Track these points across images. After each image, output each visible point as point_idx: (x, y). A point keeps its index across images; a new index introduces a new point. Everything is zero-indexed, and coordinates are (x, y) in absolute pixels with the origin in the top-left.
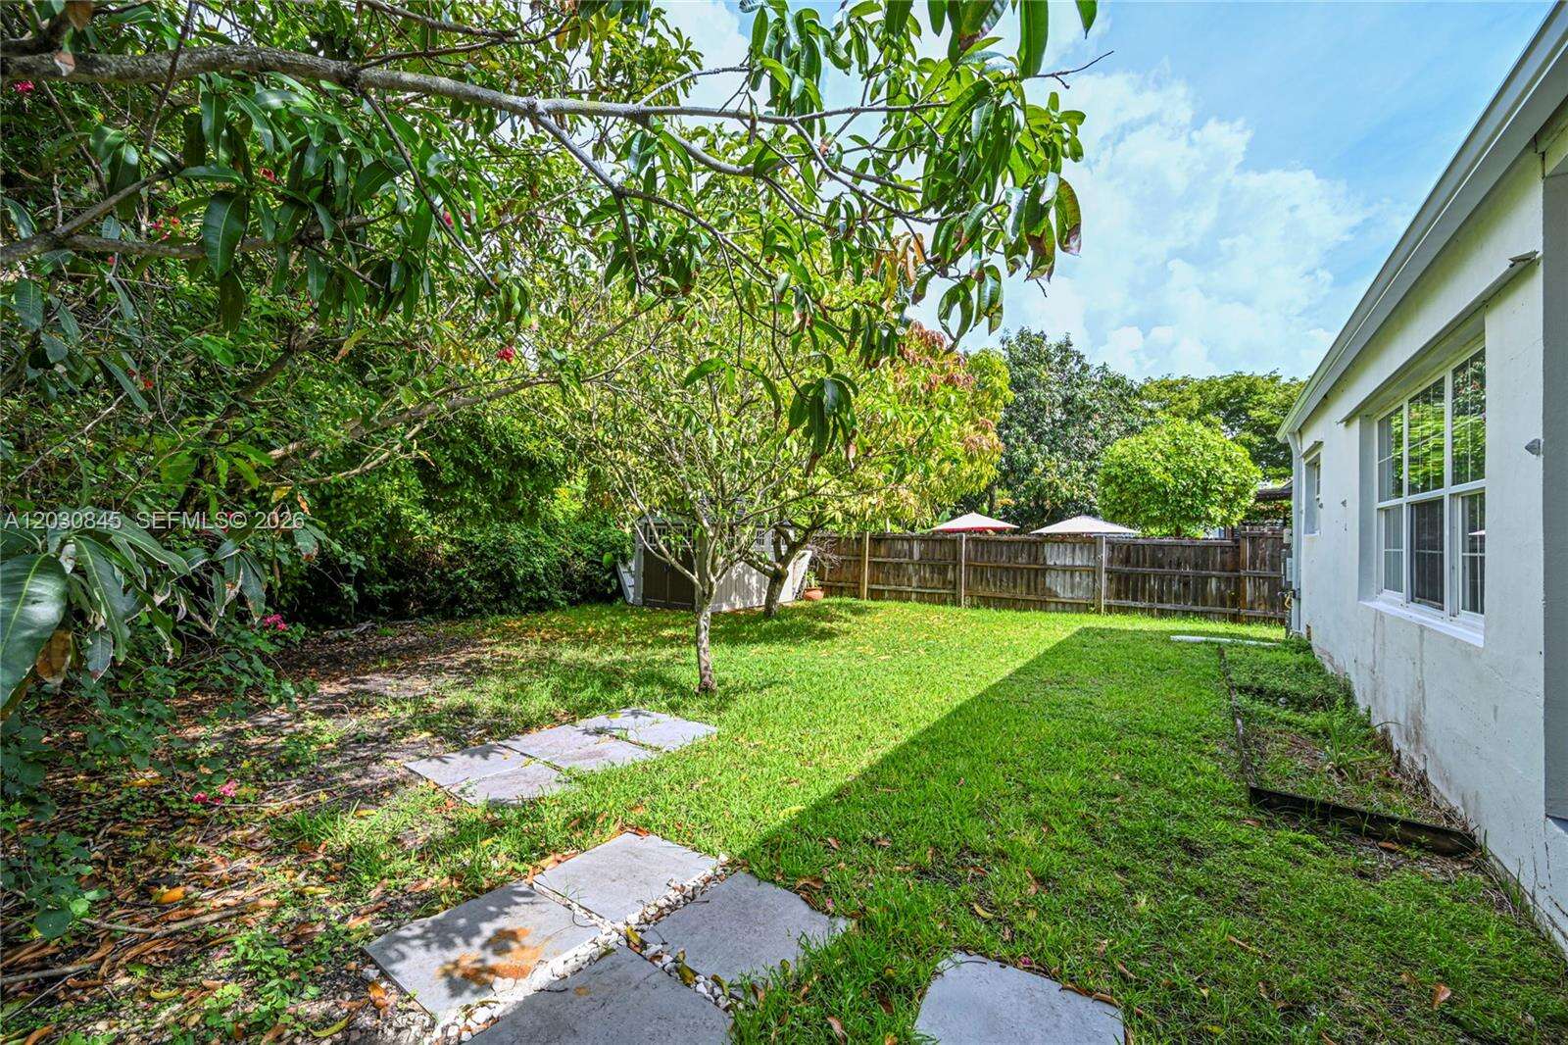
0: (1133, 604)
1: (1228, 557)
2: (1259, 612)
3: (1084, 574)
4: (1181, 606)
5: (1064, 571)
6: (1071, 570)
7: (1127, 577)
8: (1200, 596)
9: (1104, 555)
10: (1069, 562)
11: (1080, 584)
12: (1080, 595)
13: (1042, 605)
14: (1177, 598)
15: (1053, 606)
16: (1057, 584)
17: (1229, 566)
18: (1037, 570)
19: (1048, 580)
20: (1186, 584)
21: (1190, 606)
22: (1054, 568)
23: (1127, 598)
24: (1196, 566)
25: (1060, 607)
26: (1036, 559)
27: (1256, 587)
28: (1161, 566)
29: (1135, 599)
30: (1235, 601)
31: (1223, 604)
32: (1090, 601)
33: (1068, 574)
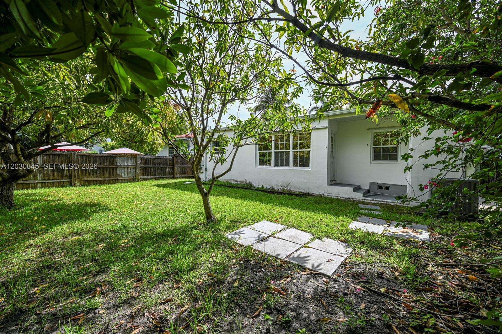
0: (148, 177)
1: (171, 162)
2: (178, 176)
3: (132, 168)
4: (160, 176)
5: (125, 168)
6: (127, 167)
7: (146, 168)
8: (165, 174)
9: (139, 162)
10: (126, 164)
11: (130, 172)
12: (131, 176)
13: (116, 181)
14: (159, 174)
15: (120, 181)
16: (123, 173)
17: (171, 164)
18: (113, 168)
19: (118, 172)
20: (161, 170)
21: (162, 176)
22: (121, 167)
23: (146, 175)
24: (164, 165)
25: (123, 181)
26: (113, 164)
27: (178, 169)
28: (155, 165)
29: (148, 175)
30: (173, 173)
31: (170, 175)
32: (134, 178)
33: (126, 169)
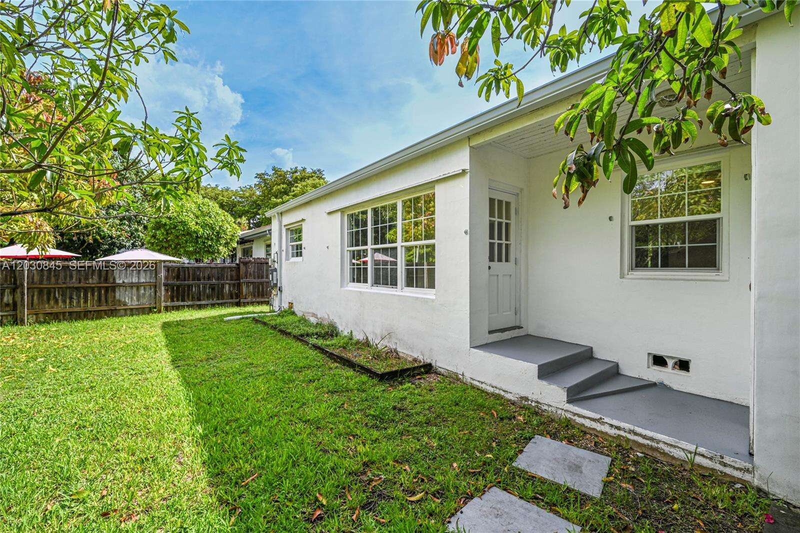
0: (182, 304)
1: (234, 273)
2: (249, 300)
3: (148, 288)
4: (211, 301)
5: (132, 287)
6: (138, 286)
7: (178, 287)
8: (220, 295)
9: (163, 274)
10: (135, 280)
11: (144, 294)
12: (146, 302)
13: (112, 313)
14: (208, 298)
15: (122, 312)
16: (129, 299)
17: (235, 278)
18: (107, 289)
19: (117, 295)
20: (213, 289)
21: (215, 301)
22: (123, 285)
23: (178, 300)
24: (218, 279)
25: (128, 312)
26: (106, 280)
27: (248, 287)
28: (199, 279)
29: (183, 300)
30: (238, 296)
31: (232, 298)
32: (153, 305)
33: (135, 289)
